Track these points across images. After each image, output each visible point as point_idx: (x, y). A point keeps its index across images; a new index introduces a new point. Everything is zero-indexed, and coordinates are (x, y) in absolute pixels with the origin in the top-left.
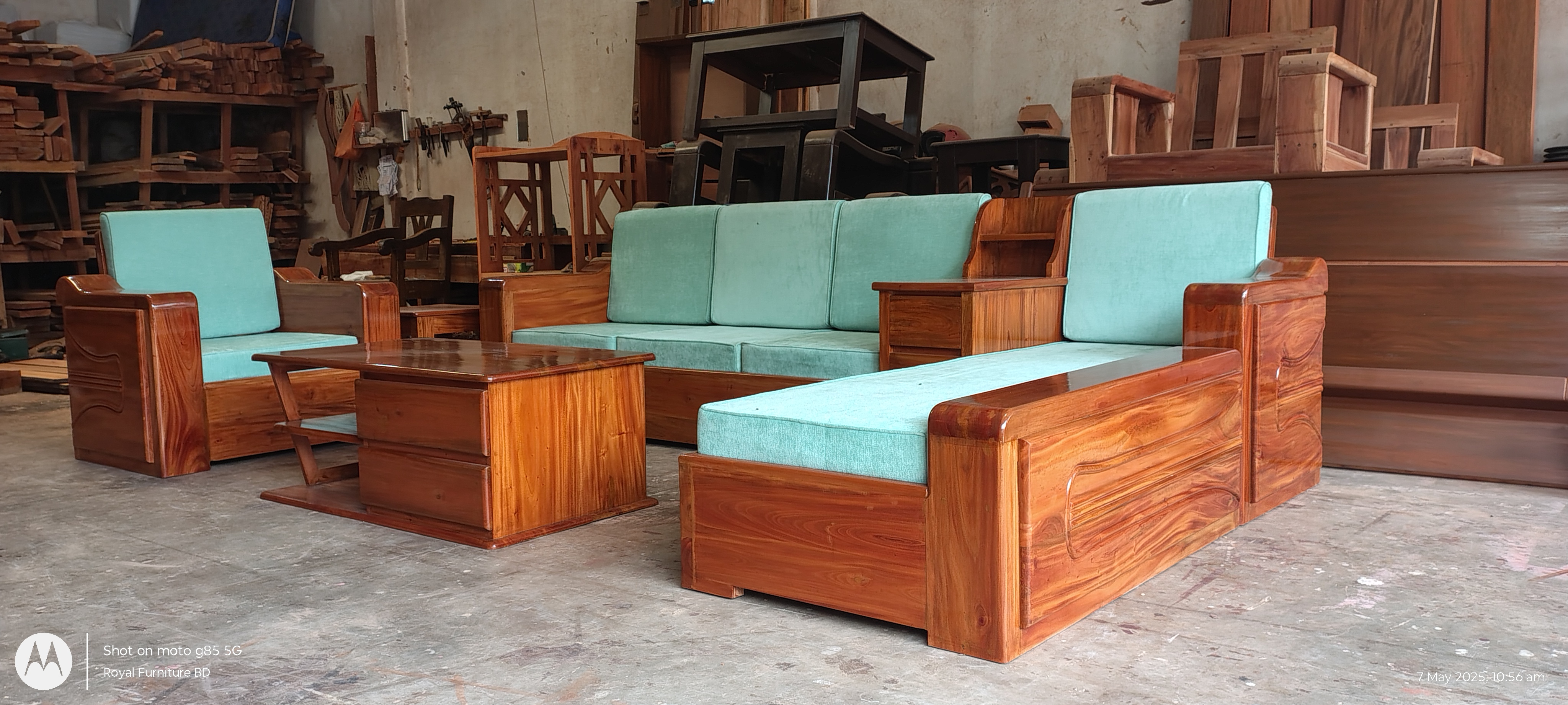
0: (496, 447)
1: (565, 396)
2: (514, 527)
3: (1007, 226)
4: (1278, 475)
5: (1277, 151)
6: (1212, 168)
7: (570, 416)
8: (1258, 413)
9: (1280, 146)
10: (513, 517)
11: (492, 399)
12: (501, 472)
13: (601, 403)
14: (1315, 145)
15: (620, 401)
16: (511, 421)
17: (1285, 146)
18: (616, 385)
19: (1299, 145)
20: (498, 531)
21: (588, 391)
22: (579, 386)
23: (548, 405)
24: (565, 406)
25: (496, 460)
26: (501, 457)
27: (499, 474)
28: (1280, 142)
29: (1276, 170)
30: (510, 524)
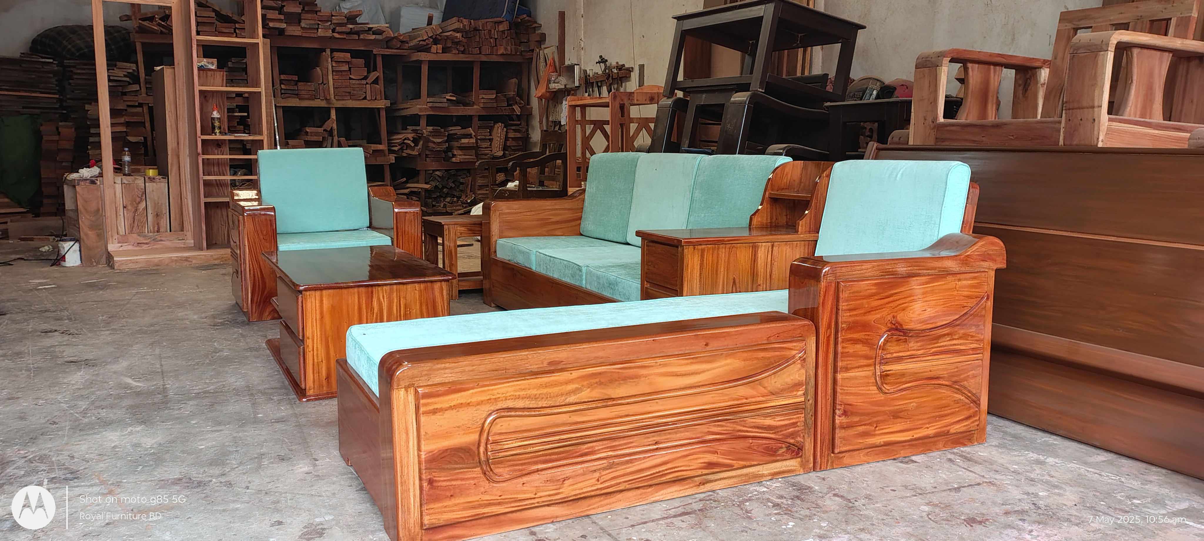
0: (309, 333)
1: (372, 302)
2: (325, 388)
3: (802, 185)
4: (877, 432)
5: (1063, 125)
6: (1012, 137)
7: (377, 316)
8: (839, 376)
9: (1066, 119)
10: (324, 381)
11: (306, 301)
12: (313, 350)
13: (405, 308)
14: (1094, 120)
15: (424, 308)
16: (322, 317)
17: (1069, 120)
18: (420, 296)
19: (1081, 120)
20: (310, 389)
21: (393, 299)
22: (385, 296)
23: (356, 307)
24: (372, 309)
25: (309, 342)
26: (313, 340)
27: (312, 352)
28: (1066, 116)
29: (1061, 142)
30: (321, 386)
